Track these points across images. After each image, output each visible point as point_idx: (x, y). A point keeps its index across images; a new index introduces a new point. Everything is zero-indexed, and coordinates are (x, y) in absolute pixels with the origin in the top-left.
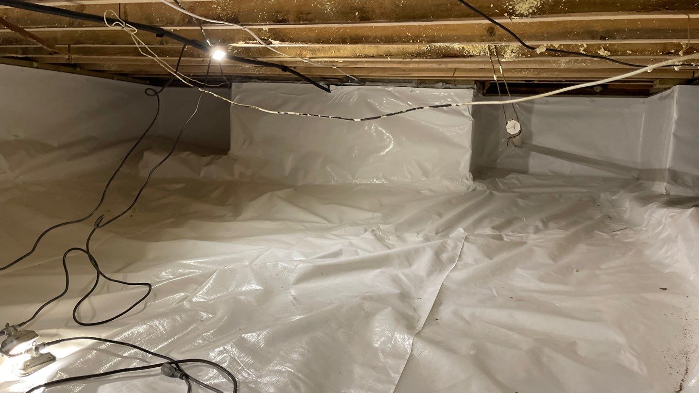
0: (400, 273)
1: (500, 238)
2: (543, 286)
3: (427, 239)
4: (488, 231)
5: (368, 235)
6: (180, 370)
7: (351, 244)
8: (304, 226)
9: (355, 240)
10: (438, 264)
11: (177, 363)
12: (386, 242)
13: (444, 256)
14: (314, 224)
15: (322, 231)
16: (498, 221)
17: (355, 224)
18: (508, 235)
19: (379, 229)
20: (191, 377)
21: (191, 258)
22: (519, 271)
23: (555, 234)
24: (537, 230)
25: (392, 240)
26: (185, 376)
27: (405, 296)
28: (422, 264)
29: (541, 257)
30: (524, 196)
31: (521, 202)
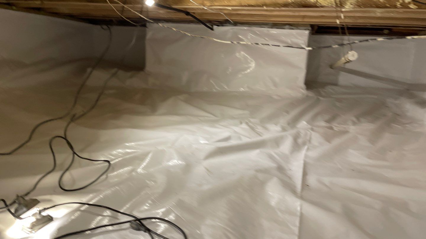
0: (272, 152)
1: (331, 128)
2: (371, 162)
3: (284, 129)
4: (323, 124)
5: (244, 126)
6: (143, 225)
7: (235, 132)
8: (200, 120)
9: (236, 129)
10: (297, 146)
11: (139, 220)
12: (256, 131)
13: (300, 141)
14: (206, 118)
15: (213, 123)
16: (327, 117)
17: (232, 118)
18: (337, 127)
19: (250, 122)
20: (152, 231)
21: (131, 142)
22: (351, 151)
23: (367, 126)
24: (354, 124)
25: (260, 129)
26: (148, 230)
27: (280, 169)
28: (286, 146)
29: (363, 141)
30: (339, 100)
31: (338, 104)
